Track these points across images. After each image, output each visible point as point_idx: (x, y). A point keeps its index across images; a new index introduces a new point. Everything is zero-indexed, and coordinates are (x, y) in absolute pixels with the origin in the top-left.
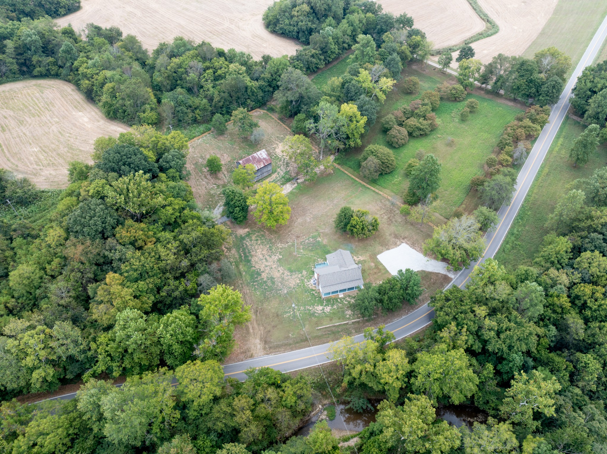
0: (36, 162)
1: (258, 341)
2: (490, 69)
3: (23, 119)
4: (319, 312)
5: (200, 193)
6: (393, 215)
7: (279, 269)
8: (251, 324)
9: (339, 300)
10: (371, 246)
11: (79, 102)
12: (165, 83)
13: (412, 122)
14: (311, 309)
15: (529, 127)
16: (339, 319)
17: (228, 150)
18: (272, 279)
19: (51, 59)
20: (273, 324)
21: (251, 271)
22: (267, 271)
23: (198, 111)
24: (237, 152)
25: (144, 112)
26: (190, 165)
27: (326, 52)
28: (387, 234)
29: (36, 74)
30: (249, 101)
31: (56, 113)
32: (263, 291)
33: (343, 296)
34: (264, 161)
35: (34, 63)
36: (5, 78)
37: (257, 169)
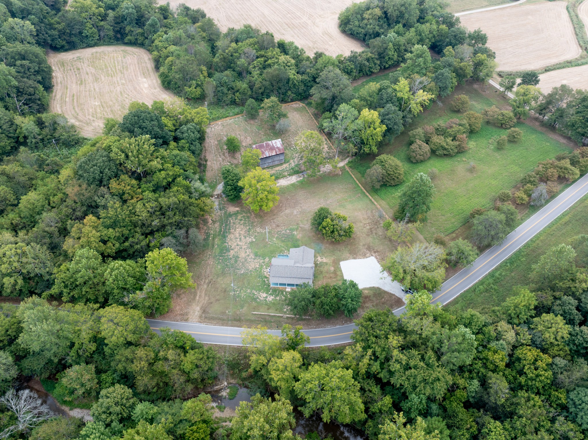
0: (93, 114)
1: (198, 308)
2: (550, 100)
3: (99, 77)
4: (262, 299)
5: (214, 167)
6: (376, 227)
7: (247, 251)
8: (200, 292)
9: (284, 293)
10: (340, 251)
11: (148, 70)
12: (220, 64)
13: (438, 140)
14: (256, 293)
15: (566, 169)
16: (276, 310)
17: (253, 134)
18: (237, 257)
19: (140, 30)
20: (218, 297)
21: (223, 246)
22: (236, 250)
23: (238, 93)
24: (261, 138)
25: (190, 87)
26: (214, 141)
27: (384, 58)
28: (361, 244)
29: (126, 42)
30: (289, 93)
31: (126, 76)
32: (224, 266)
33: (290, 290)
34: (277, 150)
35: (127, 32)
36: (102, 41)
37: (268, 156)
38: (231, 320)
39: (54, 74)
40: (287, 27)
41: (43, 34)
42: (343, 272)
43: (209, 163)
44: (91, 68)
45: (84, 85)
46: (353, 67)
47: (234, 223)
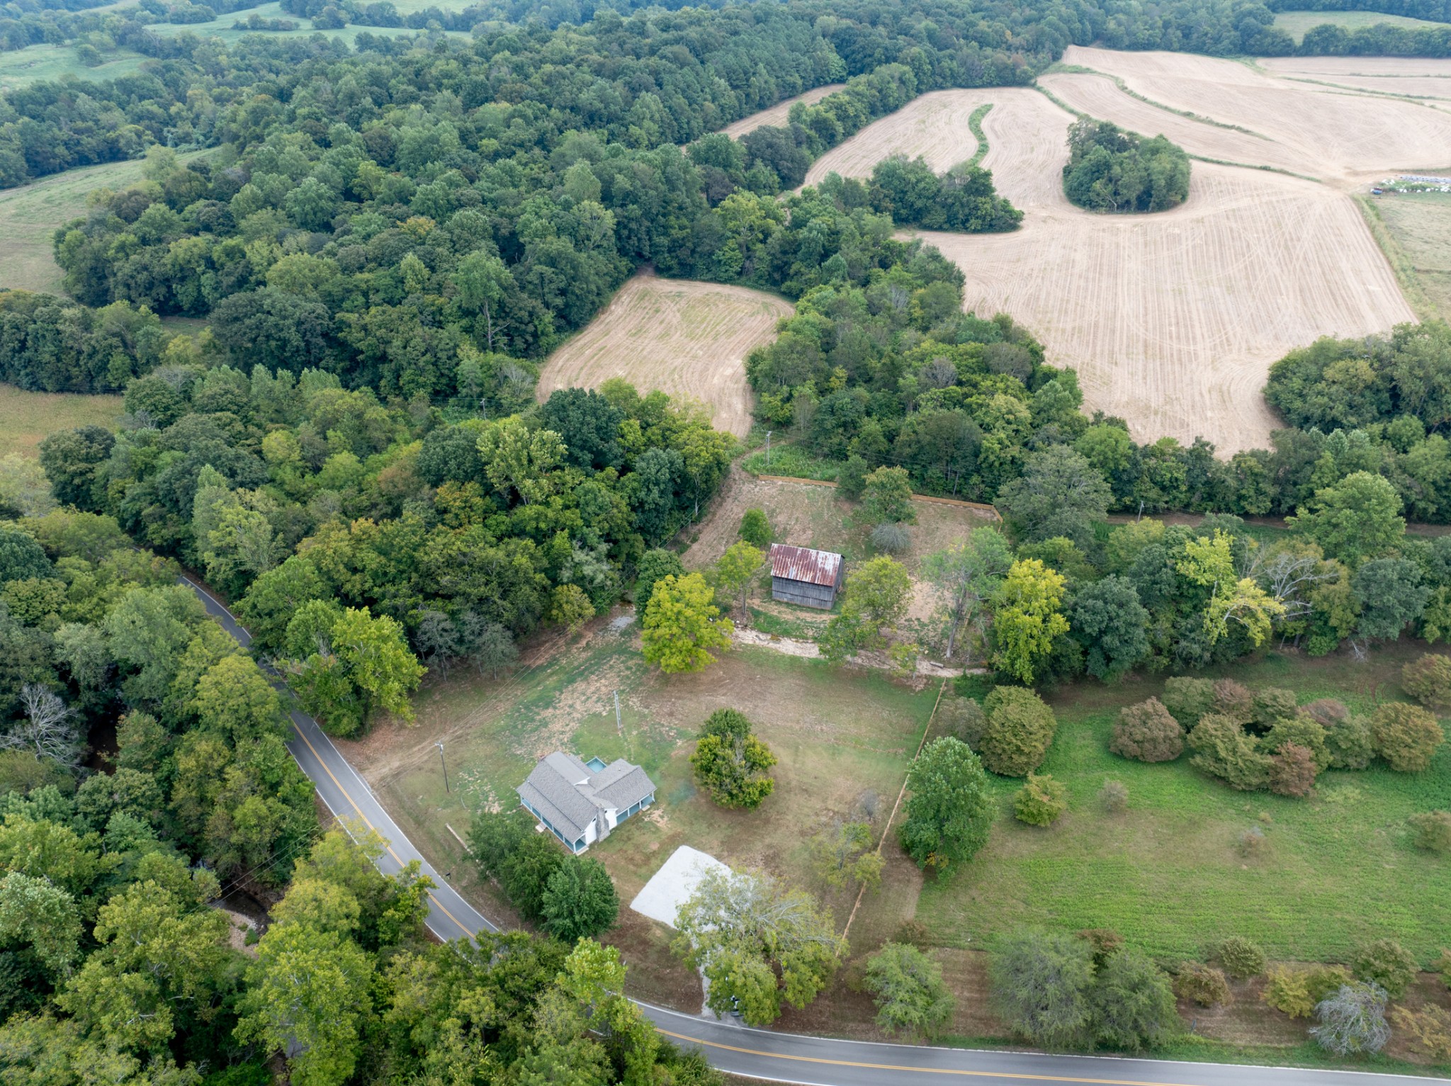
3: (672, 333)
4: (486, 813)
7: (572, 724)
8: (430, 742)
10: (710, 824)
14: (490, 798)
17: (825, 530)
18: (544, 724)
20: (439, 766)
21: (551, 693)
23: (856, 439)
31: (715, 346)
32: (508, 726)
33: (541, 831)
34: (819, 574)
35: (792, 272)
36: (744, 278)
37: (792, 577)
38: (410, 814)
39: (613, 307)
40: (1141, 349)
41: (639, 240)
42: (666, 864)
43: (695, 547)
44: (678, 315)
45: (634, 338)
46: (1180, 475)
47: (611, 667)
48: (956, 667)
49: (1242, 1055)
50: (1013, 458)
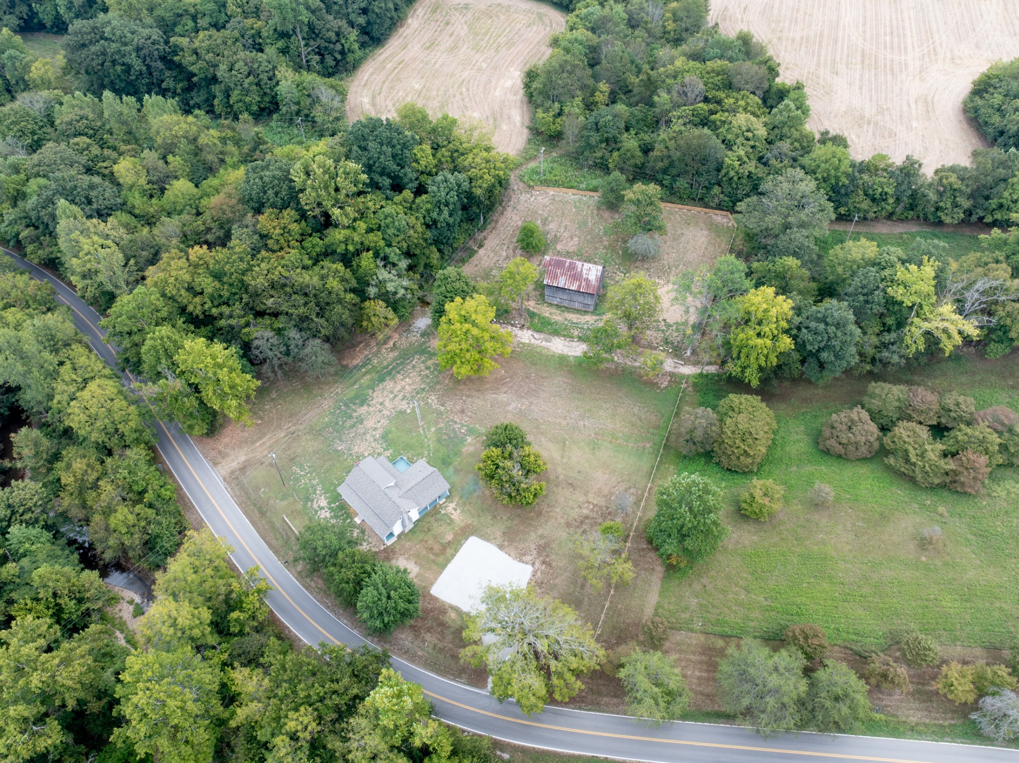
3: (460, 46)
4: (315, 506)
5: (483, 262)
7: (382, 421)
8: (269, 438)
9: (347, 521)
10: (495, 517)
13: (907, 434)
14: (318, 492)
17: (589, 237)
18: (360, 421)
21: (365, 391)
22: (371, 409)
26: (518, 218)
27: (987, 199)
28: (540, 531)
31: (496, 58)
32: (331, 422)
33: (358, 522)
34: (583, 283)
37: (560, 285)
38: (255, 505)
39: (410, 21)
40: (859, 58)
42: (458, 554)
43: (481, 252)
44: (465, 27)
45: (428, 52)
46: (890, 190)
47: (414, 367)
48: (696, 363)
49: (914, 731)
50: (750, 173)
